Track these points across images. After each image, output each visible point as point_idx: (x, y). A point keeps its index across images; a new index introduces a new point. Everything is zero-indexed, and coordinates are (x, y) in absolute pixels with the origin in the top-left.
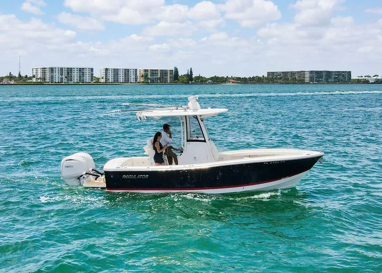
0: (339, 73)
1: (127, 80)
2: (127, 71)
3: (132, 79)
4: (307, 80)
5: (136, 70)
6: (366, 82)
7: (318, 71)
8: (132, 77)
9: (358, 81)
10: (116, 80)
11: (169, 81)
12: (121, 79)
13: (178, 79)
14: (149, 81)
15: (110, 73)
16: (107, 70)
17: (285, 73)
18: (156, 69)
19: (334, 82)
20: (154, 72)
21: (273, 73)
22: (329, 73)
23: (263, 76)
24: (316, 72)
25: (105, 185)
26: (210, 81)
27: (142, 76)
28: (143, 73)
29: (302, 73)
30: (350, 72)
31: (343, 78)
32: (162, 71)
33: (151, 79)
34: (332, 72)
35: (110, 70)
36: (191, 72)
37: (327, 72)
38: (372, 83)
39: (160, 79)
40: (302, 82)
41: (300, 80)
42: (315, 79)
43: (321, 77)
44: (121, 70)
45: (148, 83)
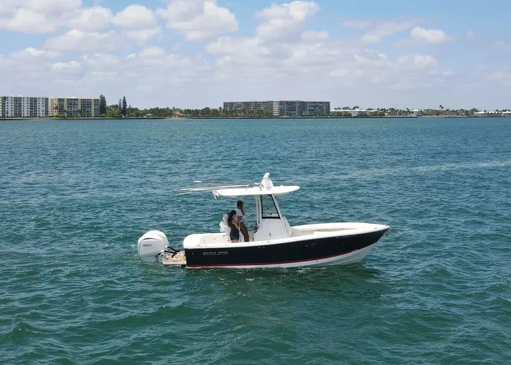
0: (315, 104)
1: (33, 114)
2: (33, 102)
3: (41, 112)
4: (276, 113)
5: (47, 99)
6: (348, 116)
7: (290, 102)
8: (41, 110)
9: (339, 115)
10: (18, 114)
11: (93, 115)
12: (26, 112)
13: (105, 113)
14: (66, 115)
15: (10, 105)
16: (4, 99)
17: (248, 104)
18: (74, 98)
19: (310, 116)
20: (72, 102)
21: (231, 104)
22: (303, 105)
23: (220, 108)
24: (287, 102)
25: (185, 263)
26: (149, 114)
27: (56, 108)
28: (56, 103)
29: (269, 104)
30: (329, 103)
31: (319, 110)
32: (83, 101)
33: (68, 112)
34: (307, 102)
35: (9, 99)
36: (125, 102)
37: (301, 102)
38: (355, 117)
39: (80, 111)
40: (270, 116)
41: (267, 114)
42: (285, 112)
43: (293, 109)
44: (26, 100)
45: (64, 118)
